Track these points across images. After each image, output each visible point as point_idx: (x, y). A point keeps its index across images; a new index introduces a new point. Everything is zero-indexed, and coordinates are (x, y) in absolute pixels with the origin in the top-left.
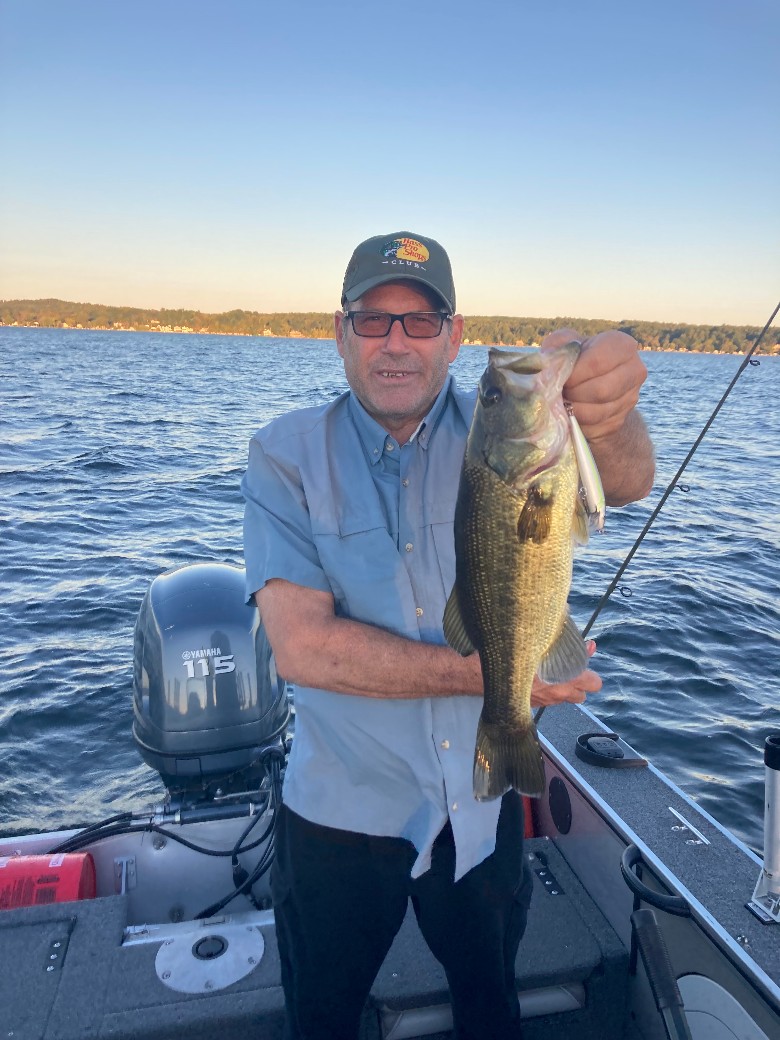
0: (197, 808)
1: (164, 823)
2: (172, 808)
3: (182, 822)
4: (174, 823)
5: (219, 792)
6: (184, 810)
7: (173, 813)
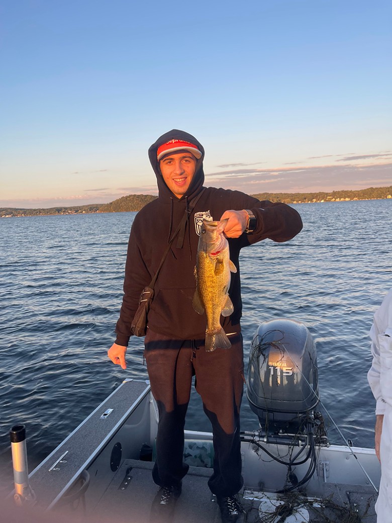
0: (274, 437)
1: (259, 441)
2: (264, 434)
3: (268, 442)
4: (263, 441)
5: (281, 431)
6: (268, 437)
7: (263, 437)
